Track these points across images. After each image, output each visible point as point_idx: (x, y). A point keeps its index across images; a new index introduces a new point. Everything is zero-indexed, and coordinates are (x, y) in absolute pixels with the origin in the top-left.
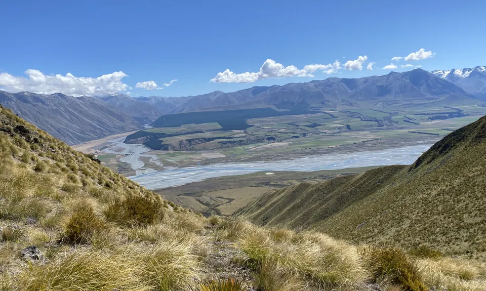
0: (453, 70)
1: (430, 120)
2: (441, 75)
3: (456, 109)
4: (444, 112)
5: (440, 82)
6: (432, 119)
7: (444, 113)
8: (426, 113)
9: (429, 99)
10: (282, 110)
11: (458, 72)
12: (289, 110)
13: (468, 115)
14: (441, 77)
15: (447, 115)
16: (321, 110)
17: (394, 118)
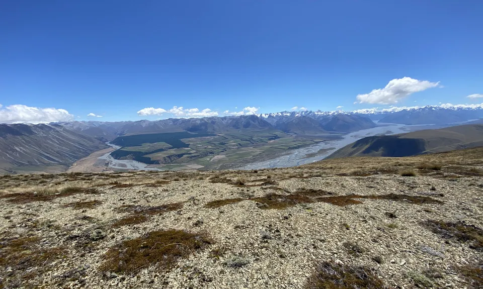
3: (275, 134)
7: (272, 137)
9: (261, 129)
12: (198, 133)
13: (281, 137)
15: (274, 138)
16: (215, 134)
17: (254, 139)
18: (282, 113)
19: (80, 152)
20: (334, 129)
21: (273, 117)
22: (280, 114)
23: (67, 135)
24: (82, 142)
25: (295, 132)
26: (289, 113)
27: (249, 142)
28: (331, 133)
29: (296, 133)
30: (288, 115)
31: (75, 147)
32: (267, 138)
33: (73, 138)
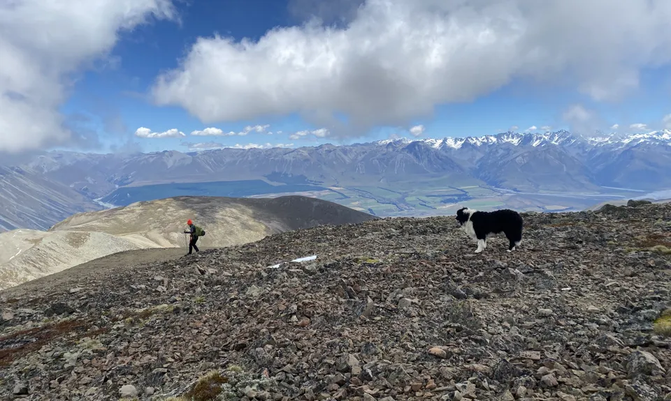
0: (445, 140)
1: (442, 203)
2: (433, 144)
3: (462, 190)
4: (454, 193)
5: (440, 157)
6: (445, 202)
7: (452, 195)
8: (436, 194)
9: (433, 177)
10: (275, 184)
11: (450, 142)
12: (285, 184)
13: (474, 198)
14: (433, 147)
15: (456, 198)
16: (323, 185)
17: (408, 199)
18: (498, 137)
19: (54, 216)
20: (616, 180)
21: (474, 146)
22: (494, 140)
23: (26, 182)
24: (54, 198)
25: (515, 186)
26: (518, 136)
27: (393, 207)
28: (602, 192)
29: (515, 190)
30: (515, 141)
31: (43, 206)
32: (439, 199)
33: (38, 189)
